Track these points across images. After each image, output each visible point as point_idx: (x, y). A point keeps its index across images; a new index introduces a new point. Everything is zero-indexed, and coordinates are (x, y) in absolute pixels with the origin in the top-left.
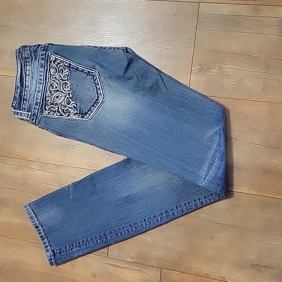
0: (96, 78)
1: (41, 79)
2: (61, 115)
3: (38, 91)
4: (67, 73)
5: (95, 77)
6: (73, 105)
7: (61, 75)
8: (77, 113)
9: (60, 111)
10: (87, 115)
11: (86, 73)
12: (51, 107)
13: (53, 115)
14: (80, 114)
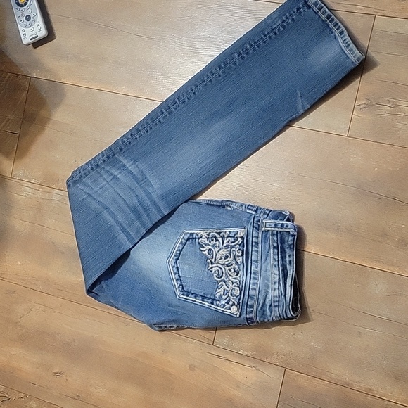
0: (179, 287)
1: (255, 279)
2: (219, 233)
3: (257, 261)
4: (218, 291)
5: (181, 289)
6: (204, 249)
7: (226, 288)
8: (199, 238)
9: (220, 240)
10: (186, 237)
11: (193, 294)
12: (234, 242)
13: (230, 232)
14: (196, 238)
